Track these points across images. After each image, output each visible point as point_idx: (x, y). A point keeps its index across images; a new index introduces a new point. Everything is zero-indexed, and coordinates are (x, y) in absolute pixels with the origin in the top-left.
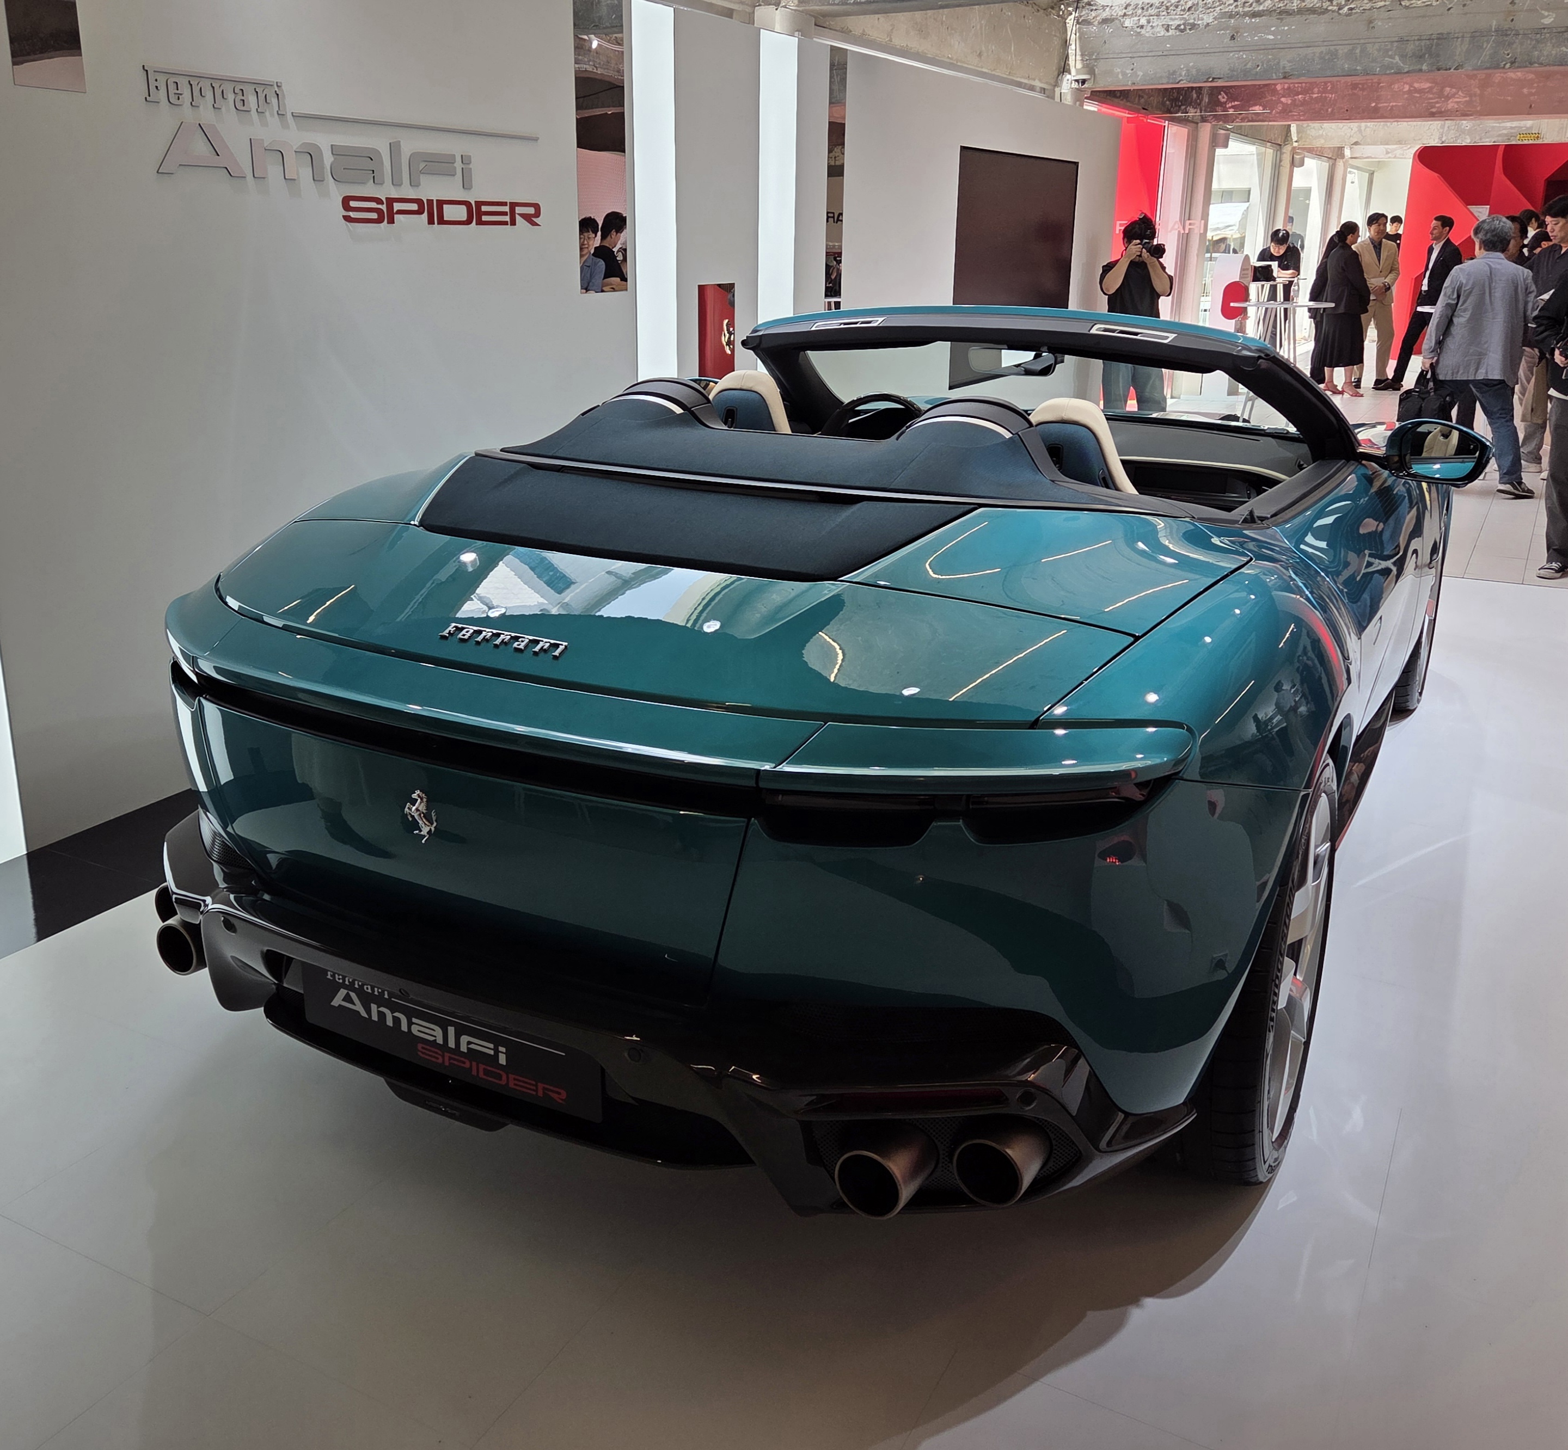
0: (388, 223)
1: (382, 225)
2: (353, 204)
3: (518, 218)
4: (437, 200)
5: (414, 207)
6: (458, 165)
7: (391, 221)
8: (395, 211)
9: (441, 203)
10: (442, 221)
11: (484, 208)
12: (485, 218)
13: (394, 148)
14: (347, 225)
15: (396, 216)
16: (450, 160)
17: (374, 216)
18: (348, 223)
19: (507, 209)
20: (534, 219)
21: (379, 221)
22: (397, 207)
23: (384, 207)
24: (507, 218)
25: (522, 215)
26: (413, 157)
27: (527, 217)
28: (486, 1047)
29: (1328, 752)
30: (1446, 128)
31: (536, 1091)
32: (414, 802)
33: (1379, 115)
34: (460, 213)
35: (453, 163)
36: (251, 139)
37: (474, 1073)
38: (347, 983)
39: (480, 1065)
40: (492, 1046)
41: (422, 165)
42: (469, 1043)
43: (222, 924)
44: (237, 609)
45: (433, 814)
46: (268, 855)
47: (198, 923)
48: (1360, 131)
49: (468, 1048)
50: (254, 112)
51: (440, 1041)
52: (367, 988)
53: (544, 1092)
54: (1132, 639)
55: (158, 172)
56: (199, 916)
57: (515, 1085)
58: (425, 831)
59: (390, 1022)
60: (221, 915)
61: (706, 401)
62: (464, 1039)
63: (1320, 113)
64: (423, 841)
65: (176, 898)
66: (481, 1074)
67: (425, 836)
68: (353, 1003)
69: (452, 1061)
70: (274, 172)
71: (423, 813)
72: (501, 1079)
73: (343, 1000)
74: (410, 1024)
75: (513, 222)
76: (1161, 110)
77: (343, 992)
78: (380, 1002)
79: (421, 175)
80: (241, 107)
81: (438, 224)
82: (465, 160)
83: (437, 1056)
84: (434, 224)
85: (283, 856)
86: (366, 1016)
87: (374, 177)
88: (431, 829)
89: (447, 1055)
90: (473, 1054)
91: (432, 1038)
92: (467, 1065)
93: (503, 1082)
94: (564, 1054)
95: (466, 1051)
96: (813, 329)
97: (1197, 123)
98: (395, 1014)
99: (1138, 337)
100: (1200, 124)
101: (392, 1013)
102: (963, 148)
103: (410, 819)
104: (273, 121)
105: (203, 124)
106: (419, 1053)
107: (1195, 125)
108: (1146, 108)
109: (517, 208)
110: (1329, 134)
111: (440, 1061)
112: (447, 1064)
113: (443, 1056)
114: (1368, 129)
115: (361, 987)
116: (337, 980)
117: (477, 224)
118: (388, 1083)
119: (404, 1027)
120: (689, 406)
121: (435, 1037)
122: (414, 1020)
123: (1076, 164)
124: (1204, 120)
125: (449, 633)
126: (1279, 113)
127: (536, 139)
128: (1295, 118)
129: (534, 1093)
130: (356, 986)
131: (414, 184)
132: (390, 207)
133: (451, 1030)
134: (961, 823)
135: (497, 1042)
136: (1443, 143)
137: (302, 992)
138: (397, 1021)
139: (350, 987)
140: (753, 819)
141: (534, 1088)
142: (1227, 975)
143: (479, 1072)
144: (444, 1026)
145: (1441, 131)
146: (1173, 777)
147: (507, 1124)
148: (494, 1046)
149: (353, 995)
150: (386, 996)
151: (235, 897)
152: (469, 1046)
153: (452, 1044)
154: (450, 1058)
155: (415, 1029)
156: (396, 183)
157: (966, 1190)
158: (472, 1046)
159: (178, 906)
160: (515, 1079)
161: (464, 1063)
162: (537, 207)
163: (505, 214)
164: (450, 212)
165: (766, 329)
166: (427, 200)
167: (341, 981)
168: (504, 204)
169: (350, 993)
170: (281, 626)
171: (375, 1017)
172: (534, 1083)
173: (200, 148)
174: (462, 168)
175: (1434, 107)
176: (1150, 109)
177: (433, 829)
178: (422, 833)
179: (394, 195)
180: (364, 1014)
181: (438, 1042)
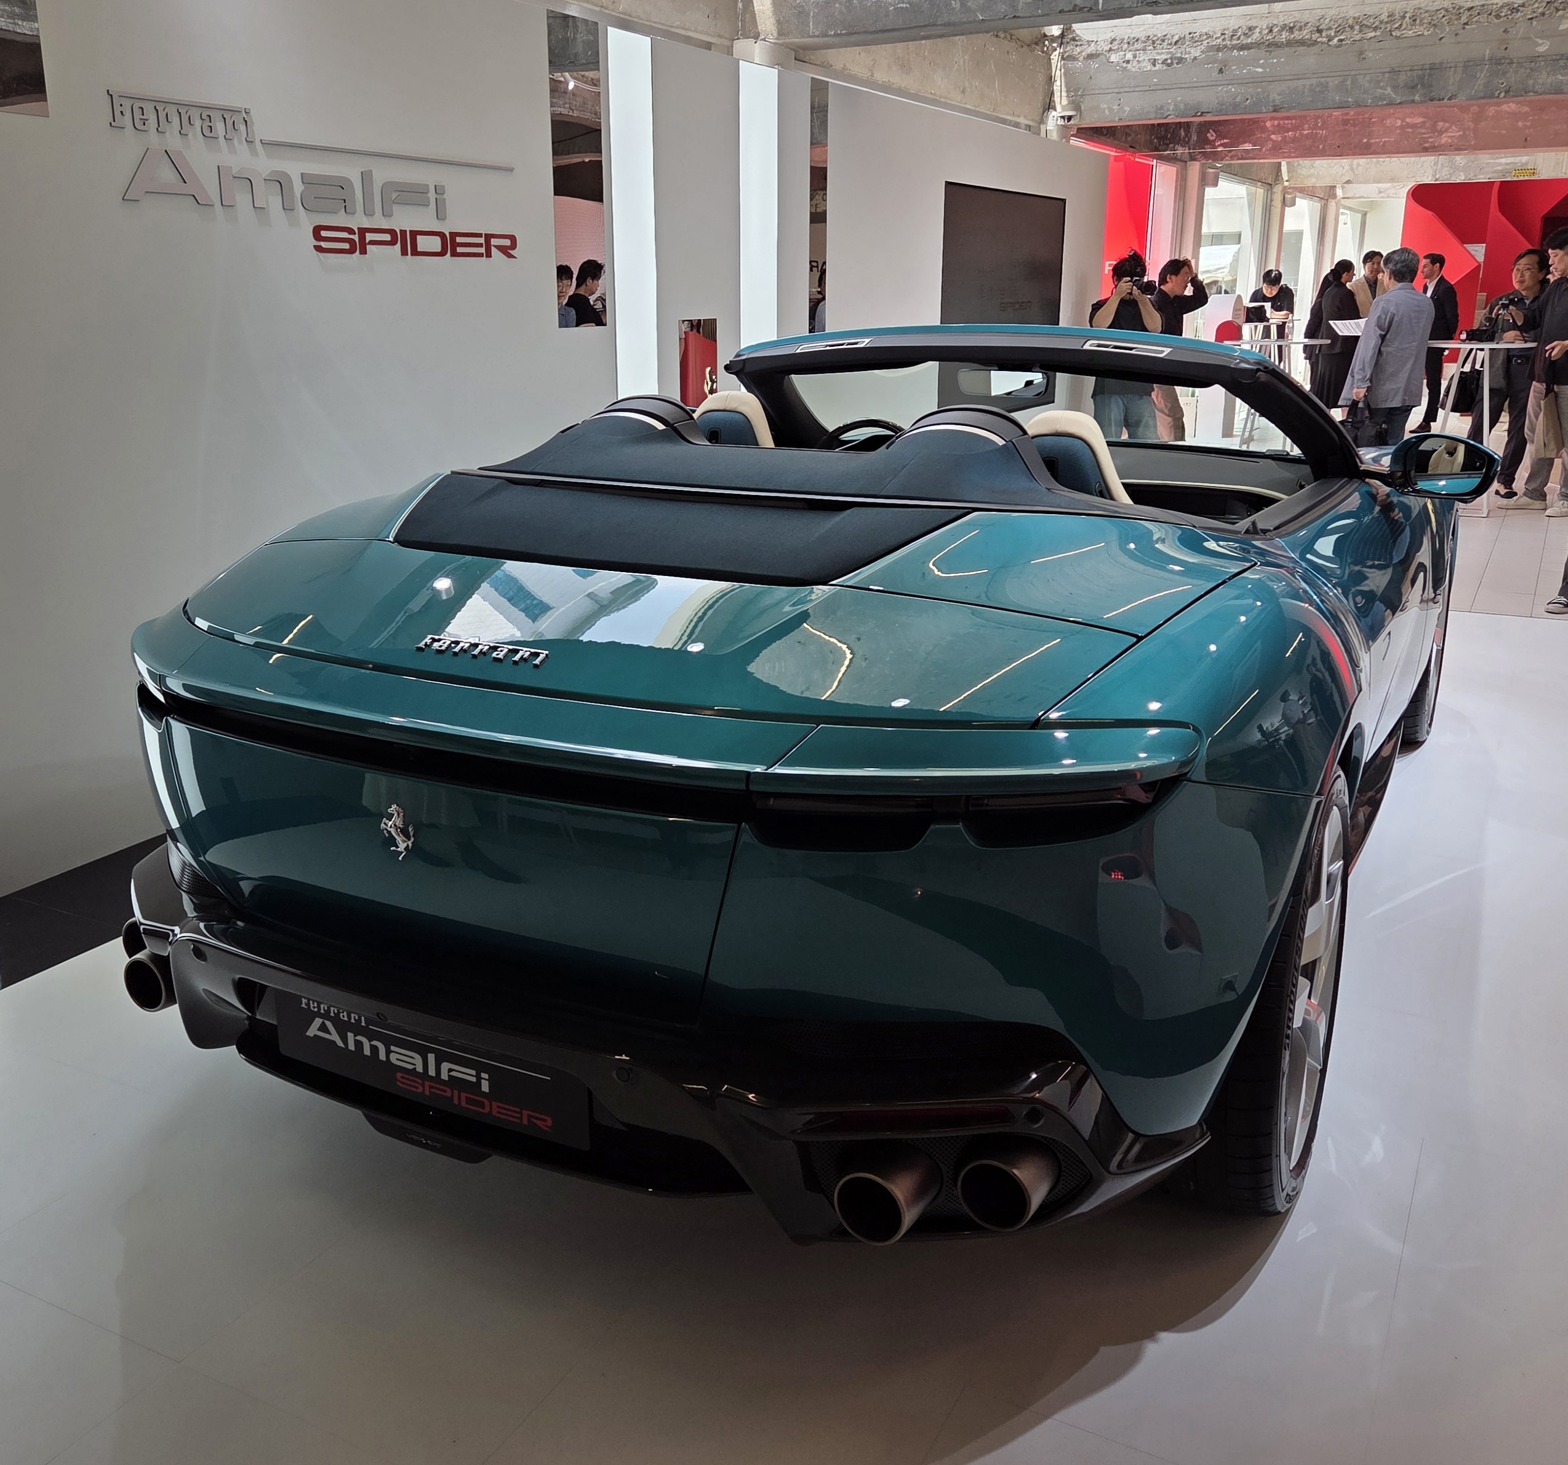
0: (361, 253)
1: (354, 255)
2: (324, 234)
3: (494, 250)
4: (410, 231)
5: (387, 237)
6: (432, 195)
7: (363, 252)
8: (367, 241)
9: (414, 234)
10: (415, 252)
11: (459, 240)
12: (459, 250)
13: (366, 177)
14: (318, 255)
15: (368, 247)
16: (422, 190)
17: (346, 246)
18: (319, 253)
19: (482, 240)
20: (510, 251)
21: (351, 251)
22: (369, 237)
23: (356, 238)
24: (482, 250)
25: (498, 247)
26: (388, 187)
27: (503, 249)
28: (468, 1074)
29: (1338, 763)
30: (1440, 165)
31: (521, 1118)
32: (390, 817)
33: (1371, 151)
34: (434, 244)
35: (427, 193)
36: (218, 166)
37: (456, 1102)
38: (322, 1011)
39: (462, 1094)
40: (474, 1072)
41: (394, 195)
42: (450, 1070)
43: (192, 953)
44: (206, 630)
45: (410, 829)
46: (241, 883)
47: (167, 955)
48: (1352, 169)
49: (449, 1076)
50: (222, 139)
51: (420, 1069)
52: (343, 1016)
53: (528, 1121)
54: (1135, 640)
55: (123, 199)
56: (167, 948)
57: (499, 1112)
58: (402, 846)
59: (367, 1051)
60: (191, 943)
61: (688, 418)
62: (445, 1066)
63: (1312, 149)
64: (400, 858)
65: (144, 929)
66: (463, 1104)
67: (402, 852)
68: (330, 1033)
69: (432, 1090)
70: (242, 200)
71: (400, 828)
72: (483, 1108)
73: (318, 1030)
74: (388, 1052)
75: (489, 255)
76: (1148, 149)
77: (318, 1022)
78: (358, 1030)
79: (394, 205)
80: (208, 134)
81: (412, 255)
82: (439, 190)
83: (417, 1085)
84: (407, 255)
85: (257, 883)
86: (343, 1046)
87: (345, 206)
88: (408, 845)
89: (427, 1083)
90: (454, 1082)
91: (410, 1067)
92: (448, 1094)
93: (487, 1110)
94: (549, 1079)
95: (447, 1079)
96: (798, 351)
97: (1186, 162)
98: (372, 1043)
99: (1133, 352)
100: (1188, 163)
101: (370, 1042)
102: (948, 184)
103: (387, 835)
104: (242, 148)
105: (170, 150)
106: (398, 1083)
107: (1183, 164)
108: (1133, 145)
109: (492, 240)
110: (1321, 173)
111: (420, 1090)
112: (427, 1093)
113: (423, 1085)
114: (1360, 168)
115: (337, 1015)
116: (312, 1008)
117: (451, 256)
118: (366, 1116)
119: (382, 1056)
120: (672, 422)
121: (415, 1065)
122: (393, 1048)
123: (1064, 201)
124: (1193, 158)
125: (426, 644)
126: (1270, 150)
127: (511, 170)
128: (1286, 155)
129: (519, 1121)
130: (332, 1014)
131: (387, 214)
132: (362, 238)
133: (431, 1057)
134: (960, 826)
135: (479, 1068)
136: (1436, 180)
137: (275, 1023)
138: (374, 1050)
139: (326, 1016)
140: (744, 823)
141: (518, 1115)
142: (1236, 996)
143: (460, 1100)
144: (423, 1052)
145: (1435, 168)
146: (1180, 778)
147: (490, 1156)
148: (476, 1073)
149: (329, 1024)
150: (363, 1024)
151: (205, 925)
152: (450, 1074)
153: (432, 1072)
154: (431, 1087)
155: (393, 1058)
156: (368, 213)
157: (971, 1215)
158: (453, 1074)
159: (147, 941)
160: (498, 1107)
161: (445, 1091)
162: (513, 239)
163: (480, 245)
164: (424, 243)
165: (750, 353)
166: (400, 230)
167: (316, 1010)
168: (479, 235)
169: (326, 1022)
170: (252, 644)
171: (352, 1047)
172: (518, 1110)
173: (167, 174)
174: (436, 199)
175: (1427, 142)
176: (1137, 146)
177: (410, 845)
178: (399, 849)
179: (366, 225)
180: (340, 1043)
181: (417, 1070)
